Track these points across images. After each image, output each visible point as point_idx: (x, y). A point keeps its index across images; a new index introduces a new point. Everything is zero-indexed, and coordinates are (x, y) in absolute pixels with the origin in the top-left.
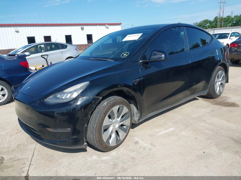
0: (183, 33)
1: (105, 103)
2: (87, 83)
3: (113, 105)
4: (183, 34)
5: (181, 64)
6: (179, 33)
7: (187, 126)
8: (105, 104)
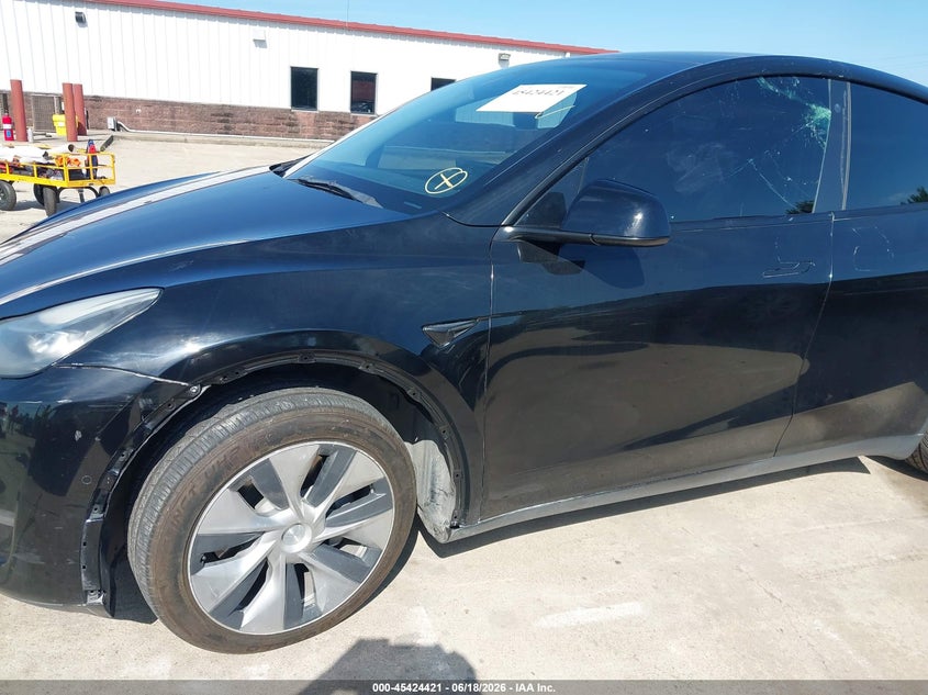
0: (824, 113)
1: (231, 420)
2: (151, 295)
3: (280, 439)
4: (824, 121)
5: (768, 278)
6: (799, 110)
7: (716, 614)
8: (231, 423)
